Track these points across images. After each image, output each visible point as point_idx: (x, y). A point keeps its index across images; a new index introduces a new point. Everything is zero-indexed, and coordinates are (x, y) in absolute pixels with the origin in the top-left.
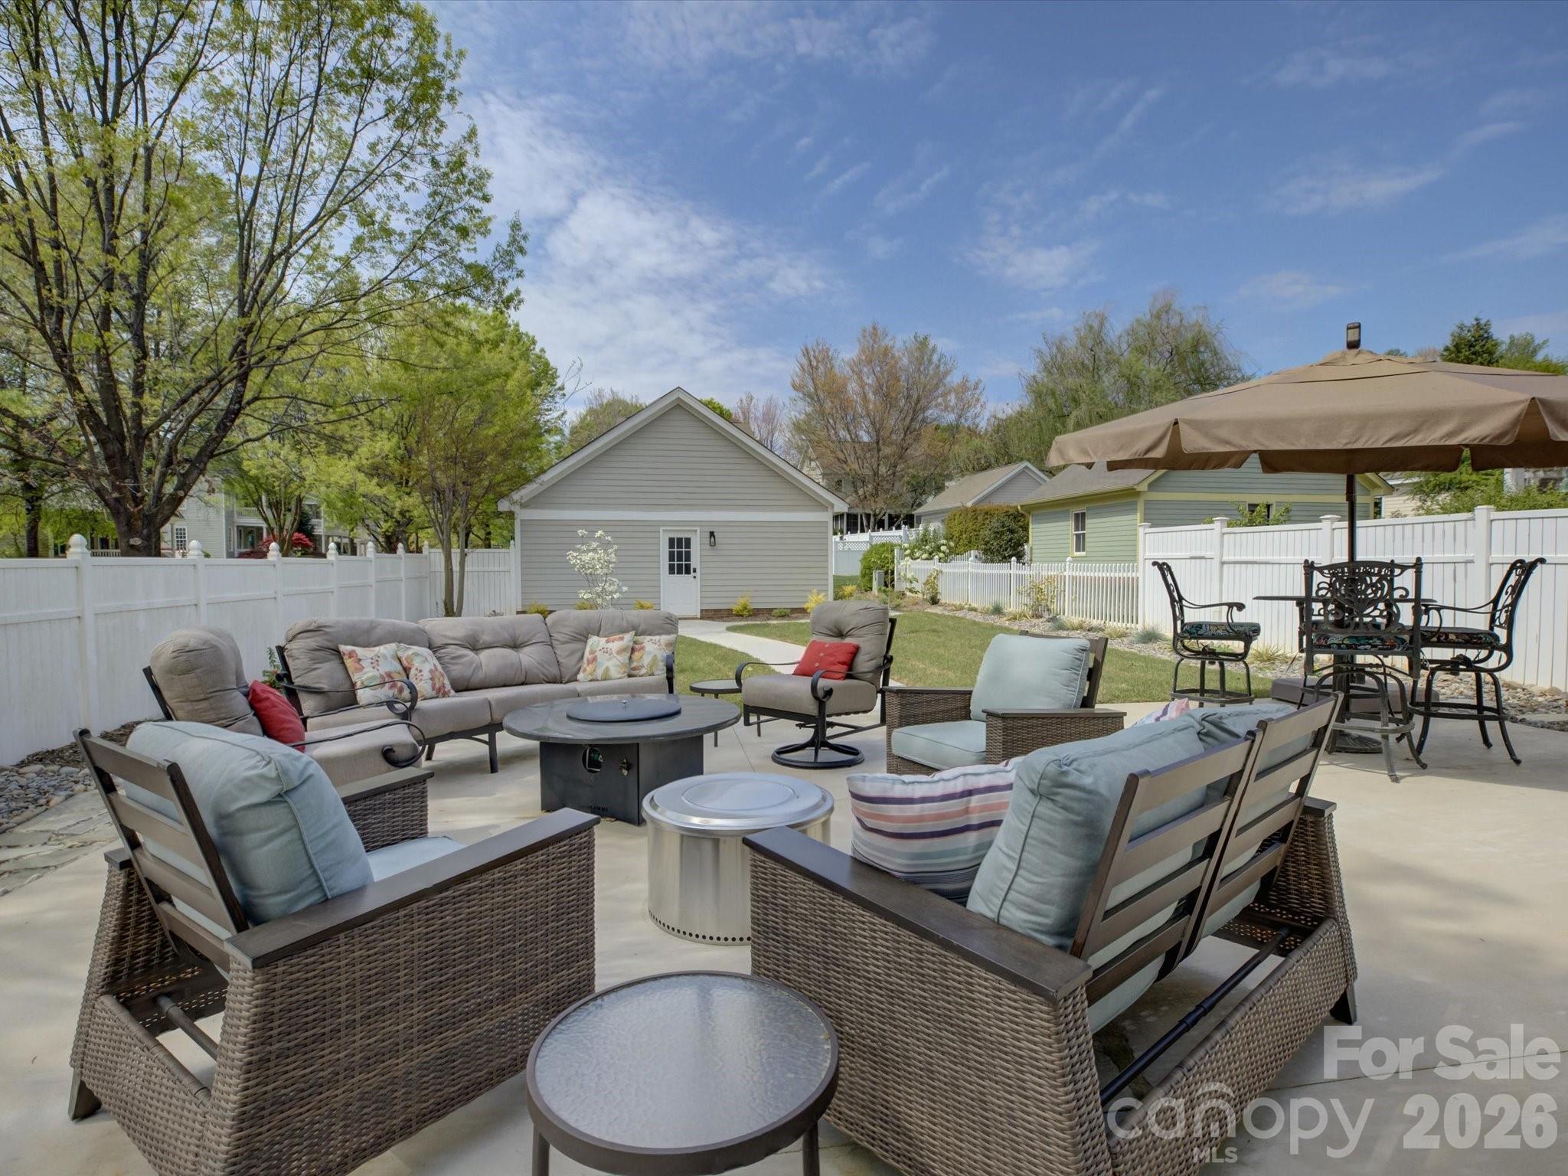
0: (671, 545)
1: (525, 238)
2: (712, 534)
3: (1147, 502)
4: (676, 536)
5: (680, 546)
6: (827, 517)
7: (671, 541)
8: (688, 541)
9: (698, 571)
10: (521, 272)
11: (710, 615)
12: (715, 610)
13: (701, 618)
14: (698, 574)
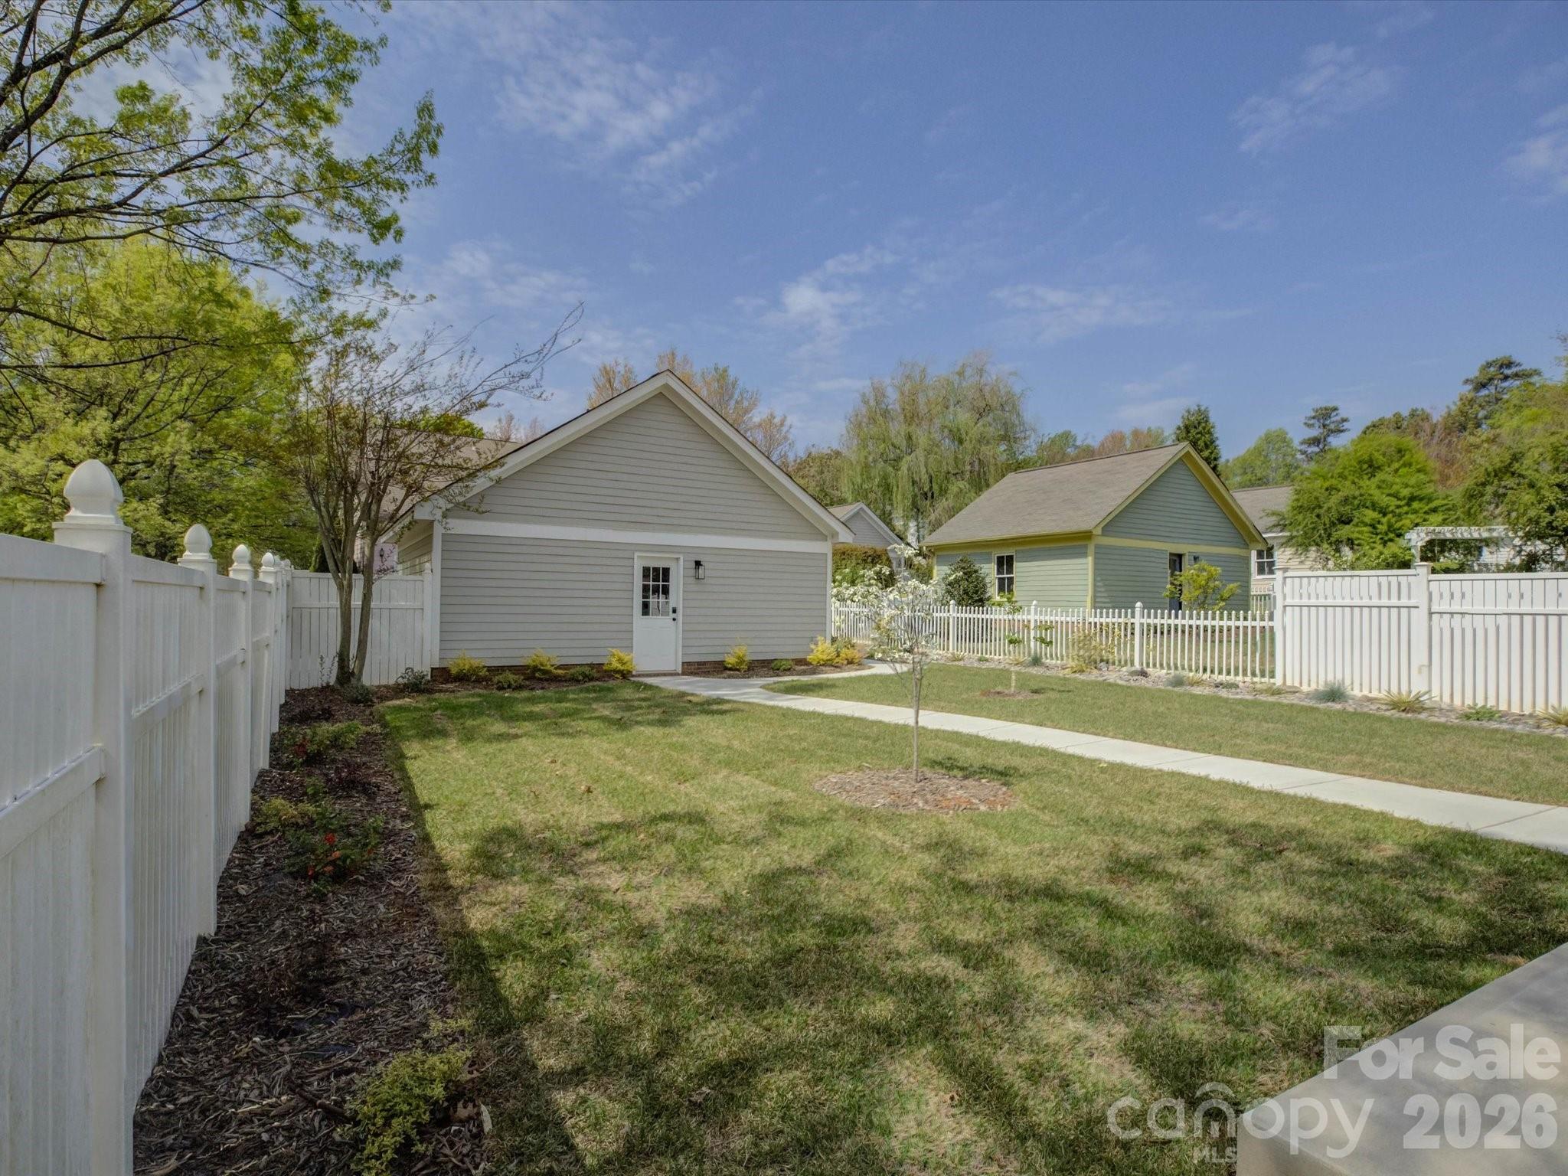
0: (646, 576)
1: (439, 132)
2: (698, 564)
3: (1097, 547)
4: (652, 564)
5: (656, 579)
6: (825, 548)
7: (646, 570)
8: (666, 571)
9: (680, 611)
10: (431, 177)
11: (695, 668)
12: (699, 663)
13: (684, 673)
14: (680, 615)
